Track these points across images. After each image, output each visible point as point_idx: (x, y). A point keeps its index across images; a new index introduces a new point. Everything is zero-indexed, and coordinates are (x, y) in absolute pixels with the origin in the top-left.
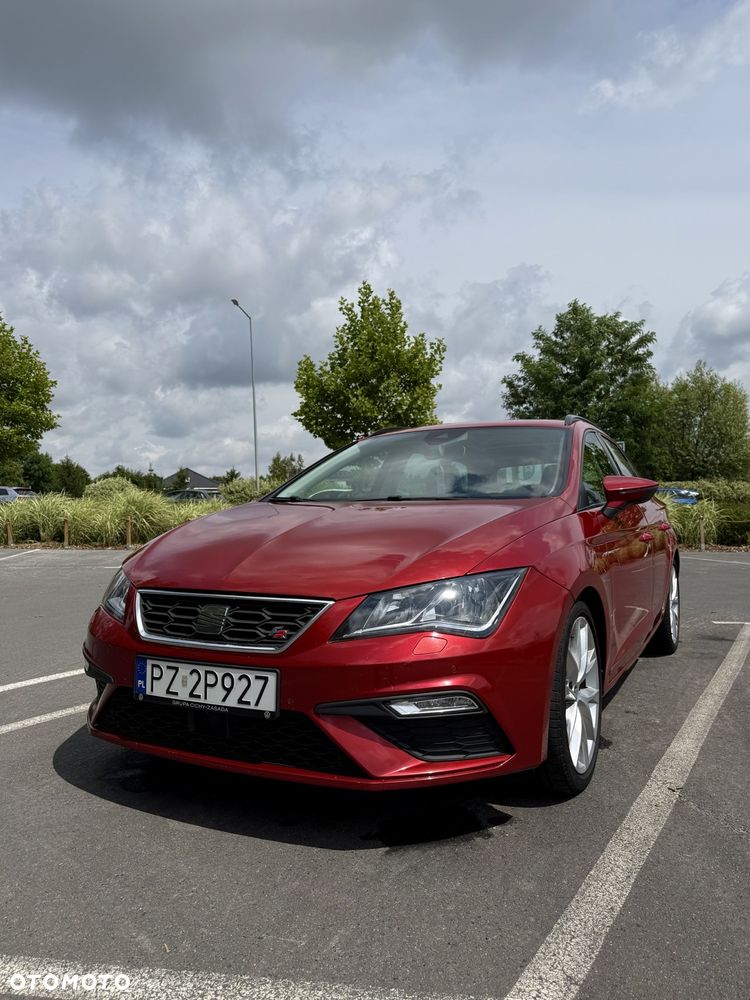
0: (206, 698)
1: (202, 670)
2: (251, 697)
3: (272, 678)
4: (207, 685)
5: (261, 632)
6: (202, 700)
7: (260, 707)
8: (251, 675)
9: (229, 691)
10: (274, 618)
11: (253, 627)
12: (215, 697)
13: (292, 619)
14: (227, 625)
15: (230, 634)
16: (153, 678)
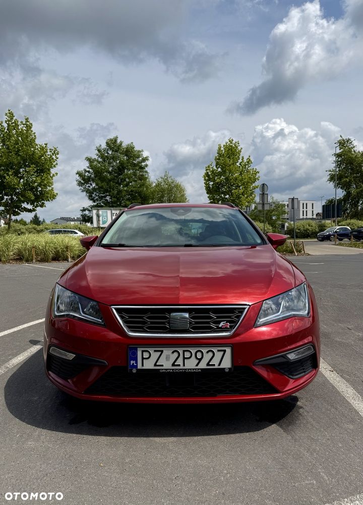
0: (184, 365)
1: (180, 350)
2: (215, 362)
3: (228, 350)
4: (184, 358)
5: (213, 325)
6: (182, 367)
7: (222, 366)
8: (215, 350)
9: (200, 360)
10: (218, 317)
11: (208, 323)
12: (191, 364)
13: (229, 317)
14: (190, 323)
15: (194, 328)
16: (143, 359)
